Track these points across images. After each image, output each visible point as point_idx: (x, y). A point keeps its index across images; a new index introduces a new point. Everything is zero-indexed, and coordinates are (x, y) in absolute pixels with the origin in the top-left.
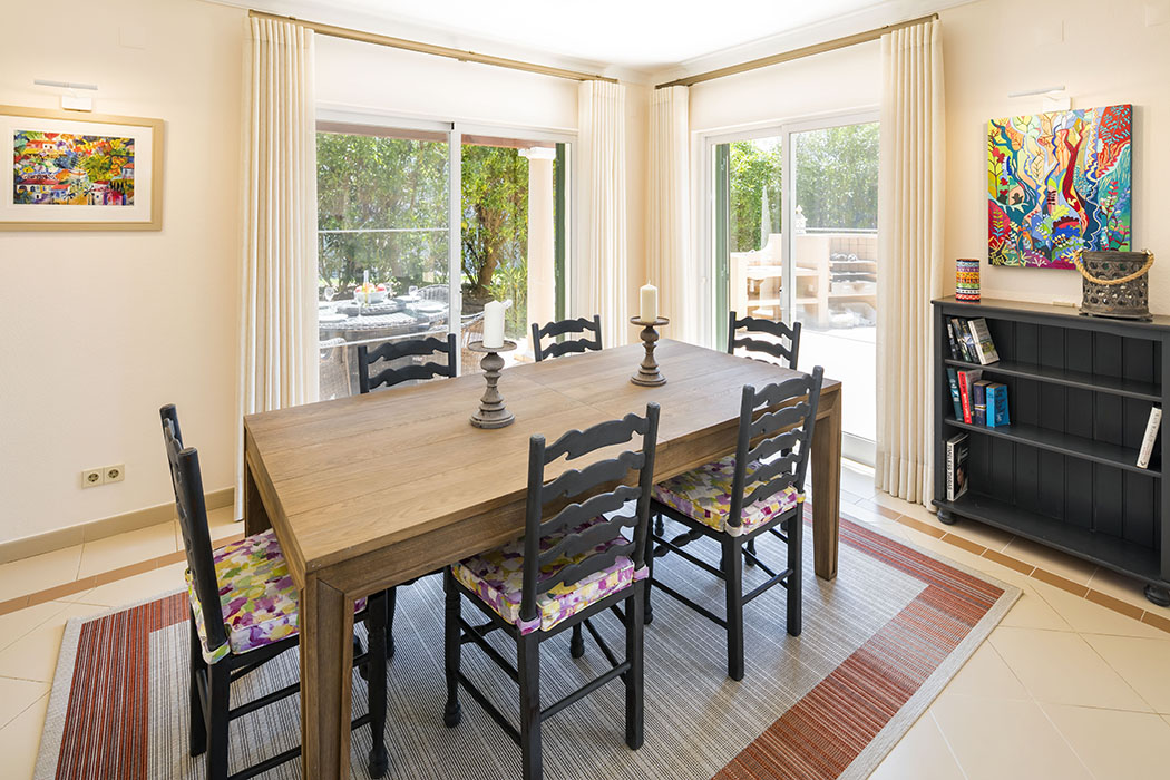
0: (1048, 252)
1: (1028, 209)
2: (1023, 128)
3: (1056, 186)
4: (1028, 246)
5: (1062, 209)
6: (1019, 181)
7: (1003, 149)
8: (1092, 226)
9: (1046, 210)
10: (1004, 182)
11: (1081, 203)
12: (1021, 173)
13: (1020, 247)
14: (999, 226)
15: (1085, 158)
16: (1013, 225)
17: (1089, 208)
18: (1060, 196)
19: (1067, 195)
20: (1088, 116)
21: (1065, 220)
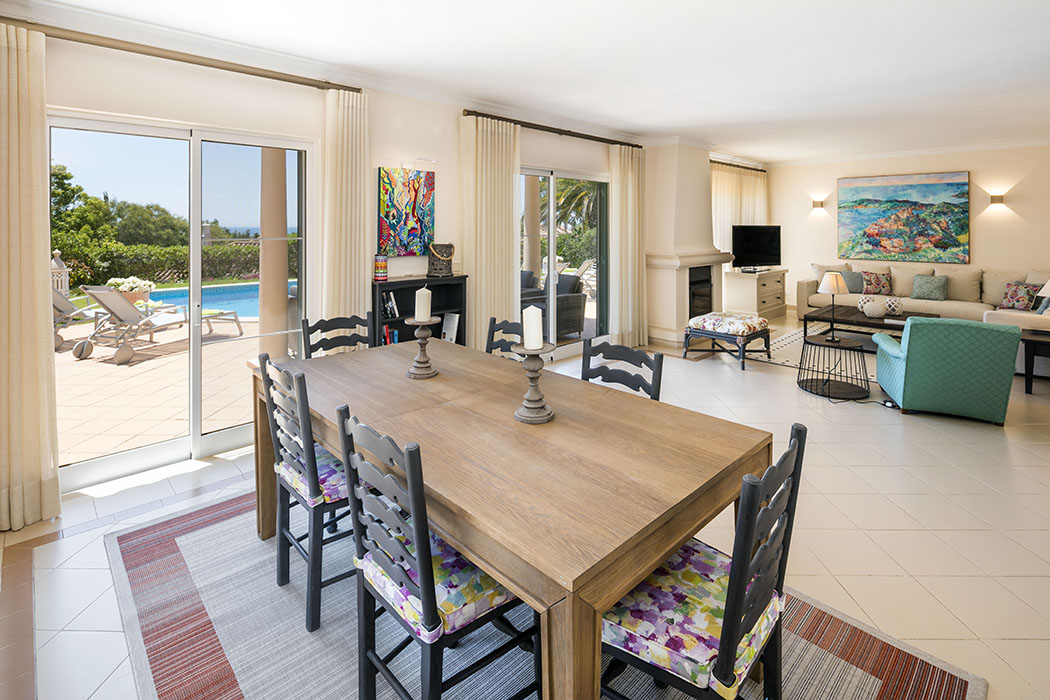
0: (406, 246)
1: (398, 223)
2: (396, 175)
3: (409, 210)
4: (398, 244)
5: (411, 223)
6: (394, 206)
7: (388, 186)
8: (422, 232)
9: (405, 224)
10: (388, 206)
11: (419, 220)
12: (395, 202)
13: (395, 245)
14: (385, 233)
15: (420, 197)
16: (392, 232)
17: (422, 223)
18: (411, 216)
19: (414, 216)
20: (422, 175)
21: (413, 229)
